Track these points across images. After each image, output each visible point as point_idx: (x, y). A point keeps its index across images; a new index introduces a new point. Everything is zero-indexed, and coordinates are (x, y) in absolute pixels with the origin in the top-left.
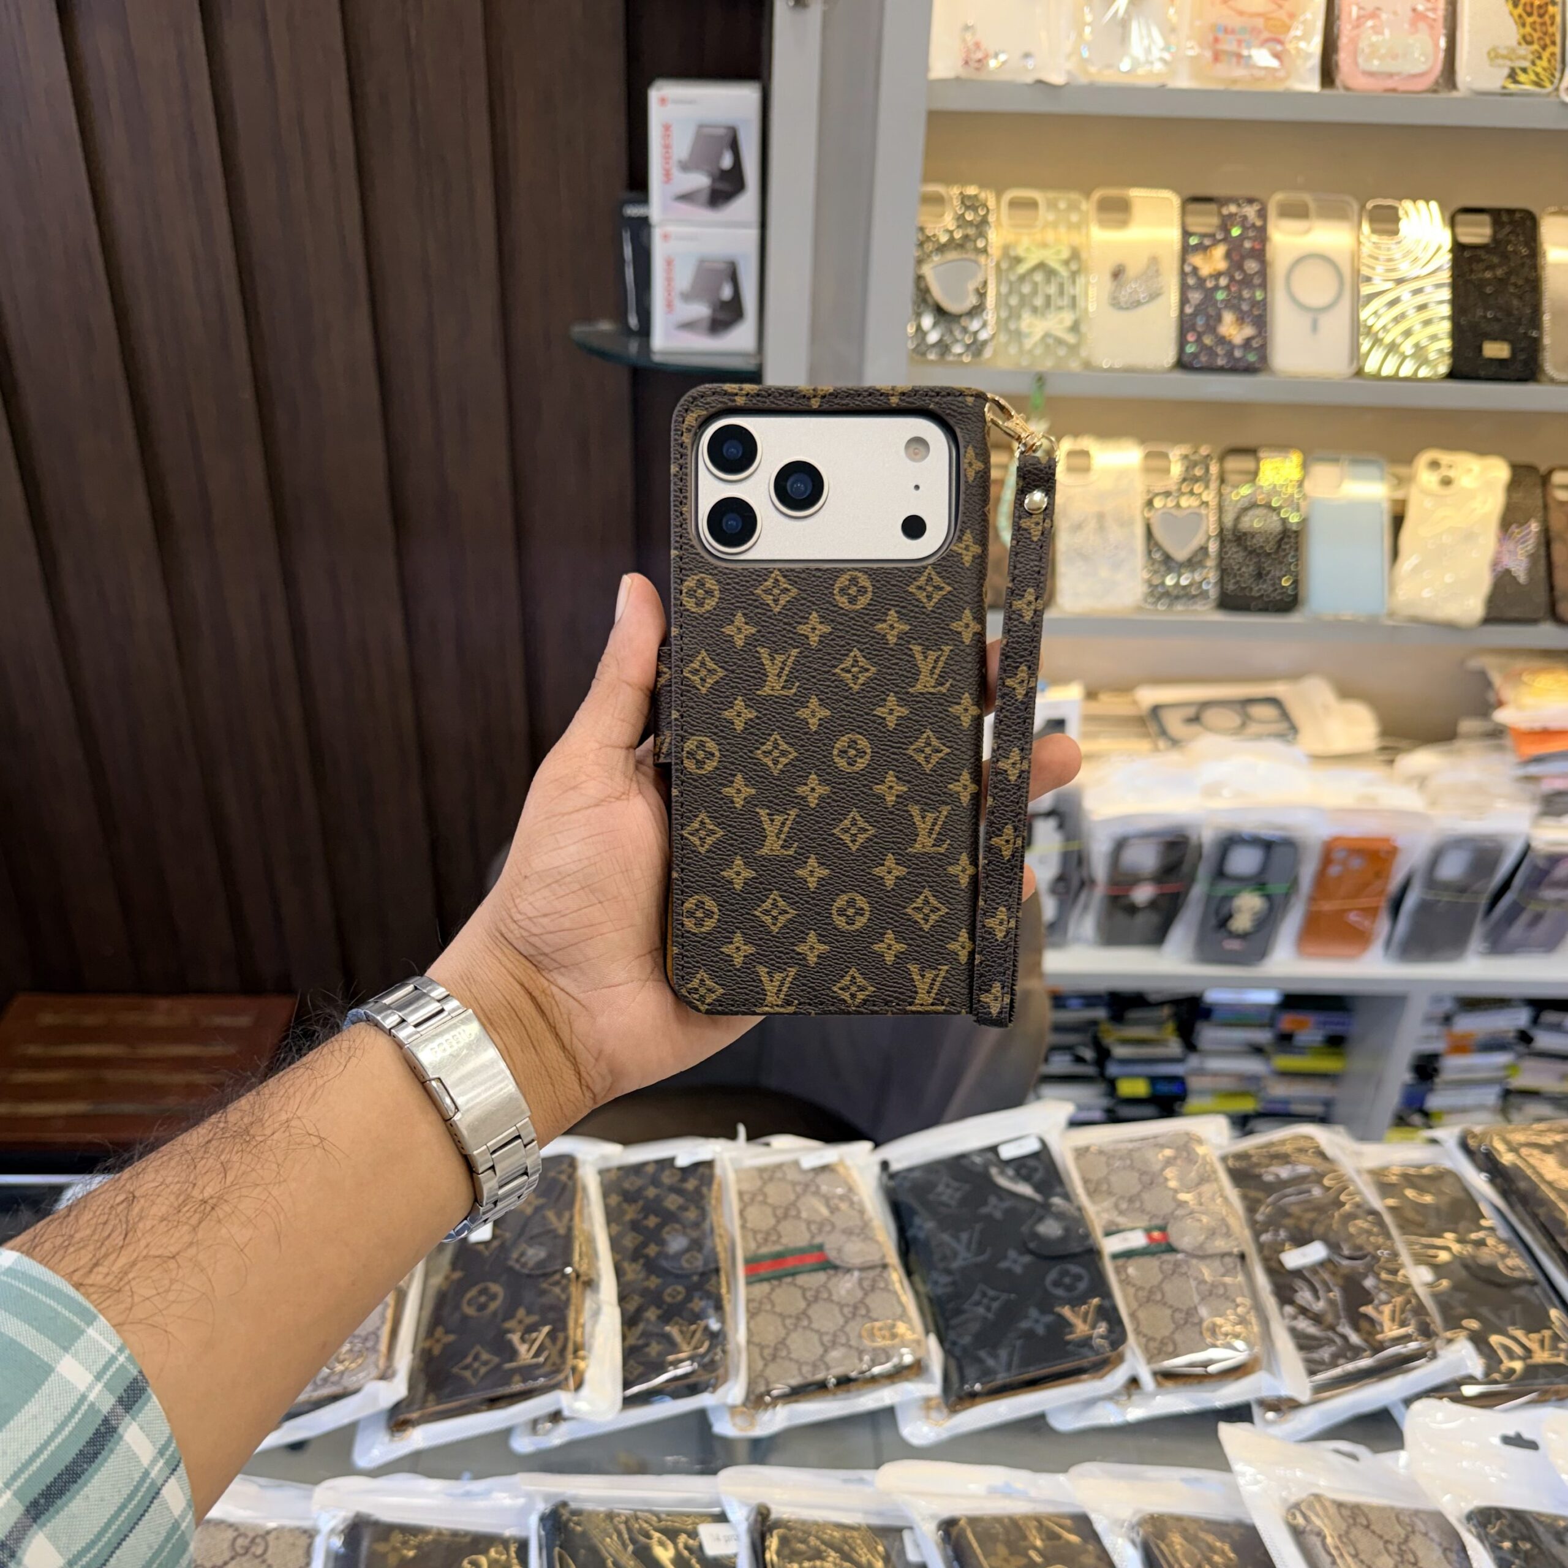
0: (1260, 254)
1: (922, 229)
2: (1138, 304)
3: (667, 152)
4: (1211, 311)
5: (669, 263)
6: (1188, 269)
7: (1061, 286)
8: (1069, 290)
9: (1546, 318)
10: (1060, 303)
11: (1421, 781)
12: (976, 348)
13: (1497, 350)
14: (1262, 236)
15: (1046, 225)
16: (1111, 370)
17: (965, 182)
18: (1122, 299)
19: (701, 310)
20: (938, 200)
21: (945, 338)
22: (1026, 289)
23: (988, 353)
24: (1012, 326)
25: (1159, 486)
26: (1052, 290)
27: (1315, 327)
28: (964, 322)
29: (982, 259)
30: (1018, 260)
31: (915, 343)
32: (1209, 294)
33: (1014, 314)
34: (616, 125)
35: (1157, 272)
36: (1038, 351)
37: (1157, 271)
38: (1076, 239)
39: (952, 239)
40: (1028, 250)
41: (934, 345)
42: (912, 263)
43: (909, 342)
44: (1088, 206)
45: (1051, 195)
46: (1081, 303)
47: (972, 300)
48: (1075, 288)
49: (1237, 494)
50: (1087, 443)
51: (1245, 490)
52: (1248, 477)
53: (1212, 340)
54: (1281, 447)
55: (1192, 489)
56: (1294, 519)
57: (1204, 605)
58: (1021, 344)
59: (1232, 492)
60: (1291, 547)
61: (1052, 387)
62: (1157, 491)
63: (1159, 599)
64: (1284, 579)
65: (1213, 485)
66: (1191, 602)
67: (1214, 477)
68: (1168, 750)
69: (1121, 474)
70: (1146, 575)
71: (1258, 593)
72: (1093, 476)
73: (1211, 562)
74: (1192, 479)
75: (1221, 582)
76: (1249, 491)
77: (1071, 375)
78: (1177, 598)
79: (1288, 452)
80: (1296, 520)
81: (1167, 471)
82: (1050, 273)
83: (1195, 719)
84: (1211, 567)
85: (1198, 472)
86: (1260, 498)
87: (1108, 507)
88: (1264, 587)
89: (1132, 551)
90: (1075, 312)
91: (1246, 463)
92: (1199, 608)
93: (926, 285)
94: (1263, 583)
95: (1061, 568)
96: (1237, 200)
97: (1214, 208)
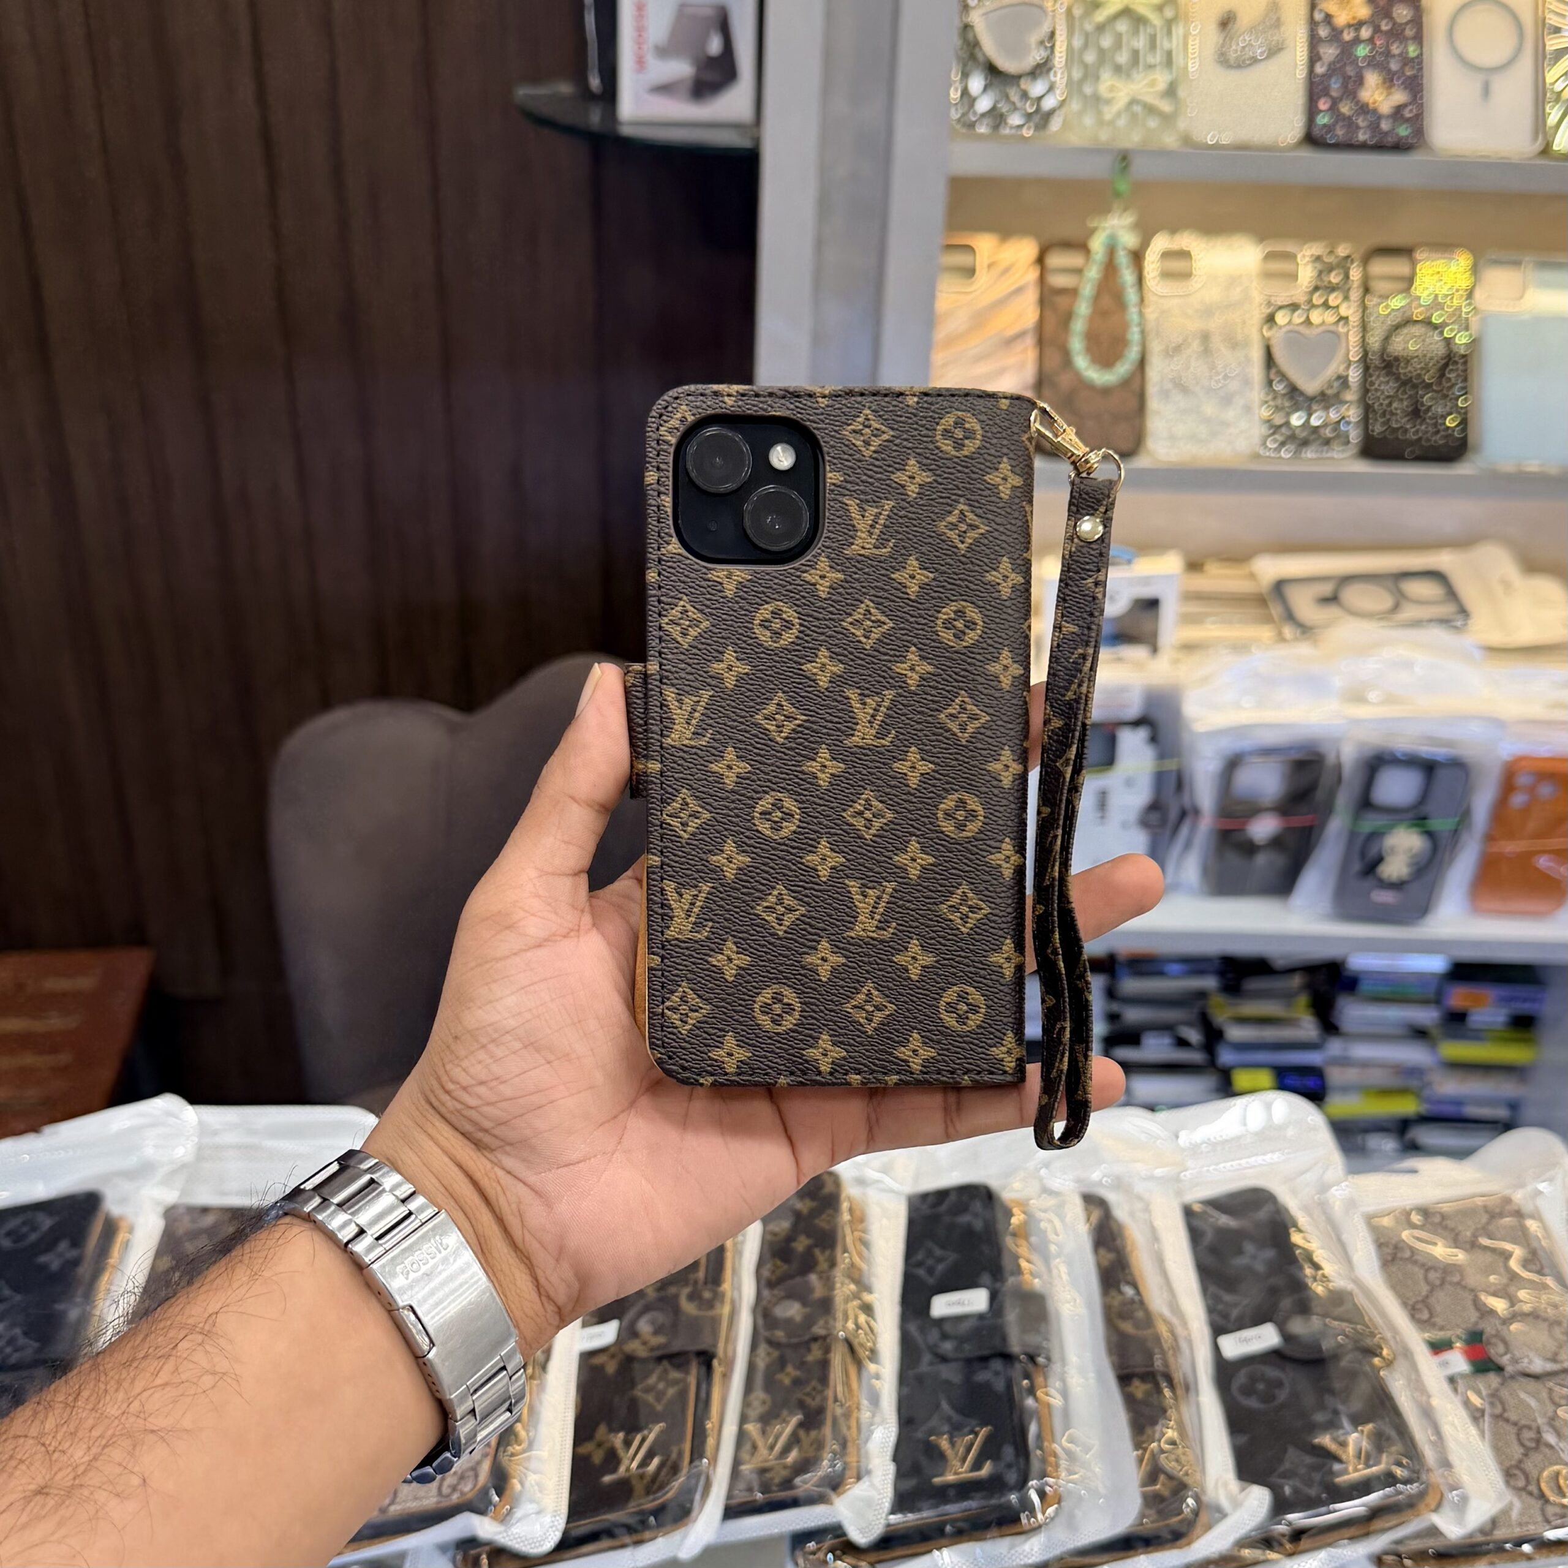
2: (1255, 61)
4: (1350, 71)
6: (1317, 17)
7: (1153, 38)
8: (1163, 43)
10: (1151, 60)
12: (1041, 119)
16: (1217, 147)
18: (1232, 56)
19: (681, 69)
21: (999, 105)
23: (1055, 124)
25: (1283, 299)
26: (1141, 43)
27: (1486, 92)
28: (1024, 84)
31: (960, 112)
32: (1347, 49)
33: (1091, 74)
36: (1122, 122)
37: (1278, 19)
41: (983, 115)
42: (955, 10)
43: (953, 110)
46: (1178, 60)
47: (1036, 56)
48: (1170, 41)
49: (1387, 307)
50: (1187, 241)
51: (1397, 302)
52: (1401, 286)
53: (1351, 109)
54: (1444, 246)
55: (1326, 302)
56: (1461, 339)
57: (1343, 451)
58: (1099, 113)
59: (1379, 304)
60: (1458, 376)
61: (1140, 168)
62: (1280, 304)
63: (1283, 444)
64: (1449, 418)
65: (1355, 294)
66: (1325, 448)
67: (1355, 285)
68: (1296, 639)
69: (1233, 281)
70: (1265, 413)
71: (1415, 438)
72: (1195, 283)
73: (1351, 396)
74: (1326, 288)
75: (1365, 420)
76: (1402, 304)
77: (1164, 153)
78: (1305, 443)
79: (1453, 252)
80: (1464, 341)
81: (1294, 277)
82: (1138, 21)
83: (1332, 599)
84: (1351, 402)
85: (1335, 278)
86: (1418, 314)
87: (1214, 324)
88: (1423, 427)
89: (1247, 382)
90: (1171, 73)
91: (1397, 267)
92: (1335, 455)
93: (975, 37)
94: (1421, 424)
95: (1154, 403)
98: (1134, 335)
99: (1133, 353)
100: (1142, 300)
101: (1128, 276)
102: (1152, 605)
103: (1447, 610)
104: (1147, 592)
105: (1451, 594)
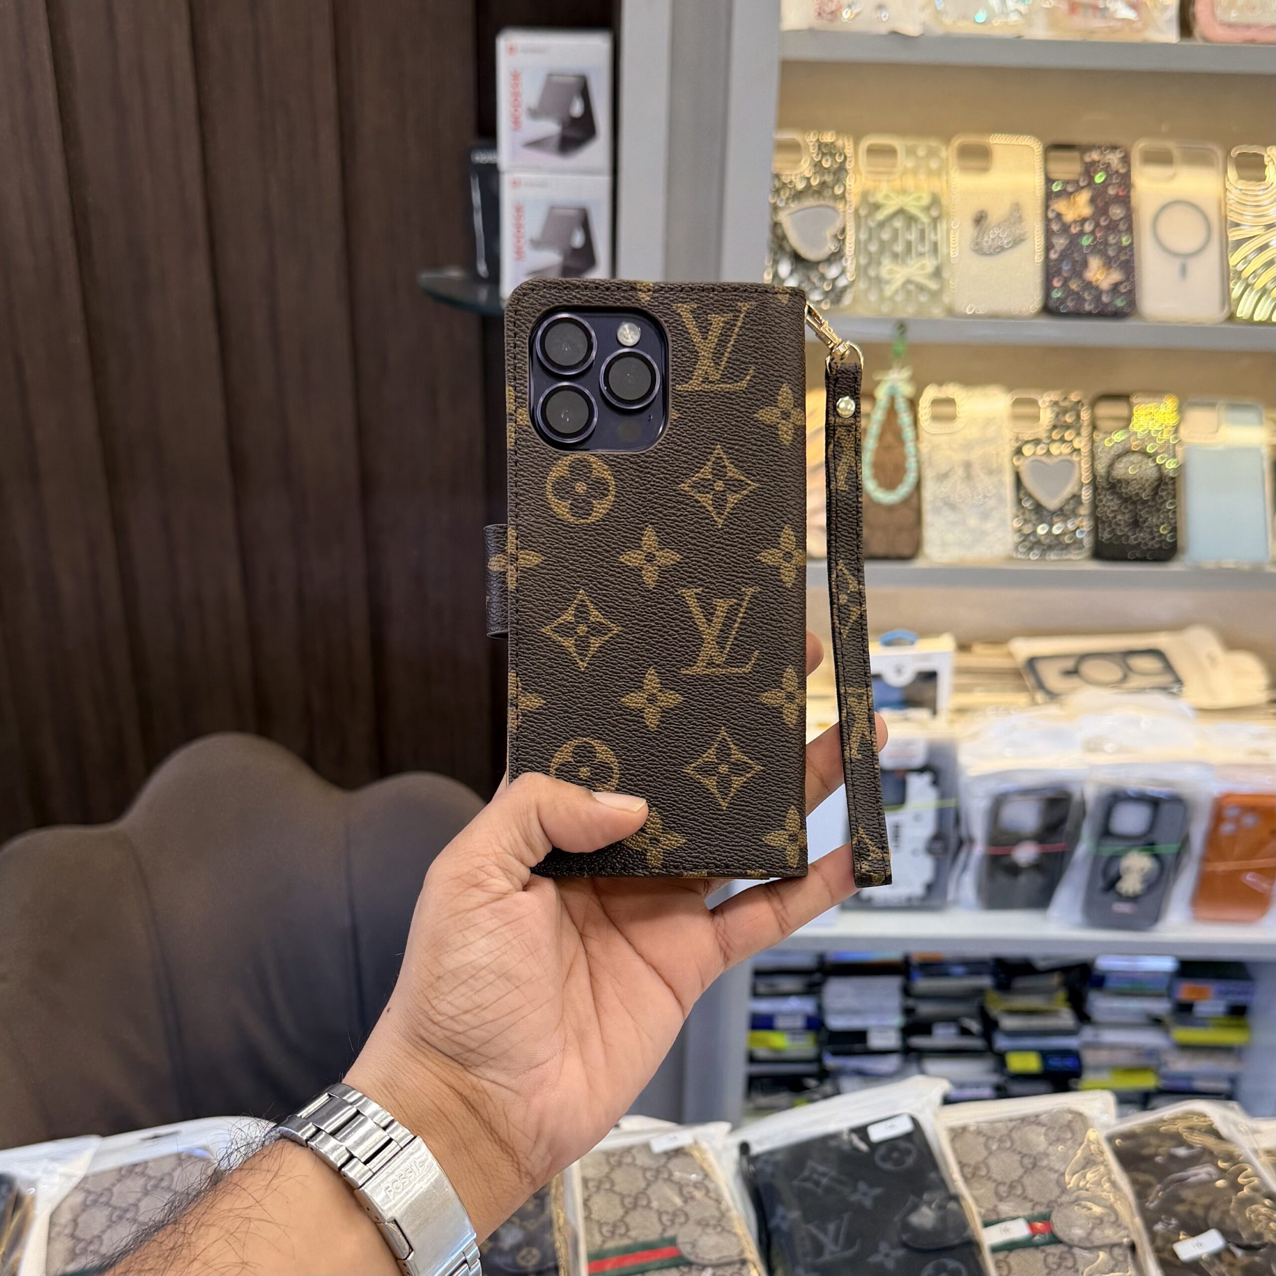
0: (1125, 199)
1: (777, 176)
2: (1002, 249)
3: (516, 100)
4: (1076, 256)
6: (1051, 215)
7: (922, 233)
8: (931, 236)
10: (921, 249)
12: (836, 295)
14: (1126, 181)
15: (905, 172)
16: (974, 316)
17: (820, 128)
18: (986, 245)
19: (551, 257)
20: (794, 147)
21: (803, 285)
22: (886, 235)
23: (847, 300)
24: (872, 273)
25: (1028, 435)
26: (913, 236)
27: (1184, 272)
28: (822, 268)
29: (840, 206)
30: (877, 207)
32: (1074, 240)
33: (874, 260)
34: (464, 74)
35: (1020, 219)
36: (899, 298)
37: (1020, 217)
38: (937, 185)
39: (809, 186)
40: (887, 197)
42: (767, 210)
44: (948, 153)
45: (910, 142)
46: (943, 249)
47: (831, 247)
48: (936, 234)
49: (1110, 441)
50: (952, 391)
51: (1119, 437)
52: (1122, 424)
53: (1079, 286)
54: (1156, 392)
55: (1063, 436)
56: (1170, 465)
57: (1078, 554)
58: (881, 290)
59: (1105, 439)
60: (1168, 494)
61: (914, 335)
62: (1026, 439)
63: (1031, 549)
64: (1162, 527)
65: (1085, 432)
66: (1064, 552)
67: (1085, 424)
68: (1046, 703)
69: (989, 422)
70: (1016, 524)
71: (1135, 543)
72: (959, 424)
73: (1084, 510)
74: (1062, 426)
75: (1095, 531)
76: (1123, 438)
77: (934, 322)
78: (1050, 547)
79: (1162, 397)
80: (1173, 466)
81: (1037, 418)
82: (911, 219)
83: (1073, 672)
84: (1084, 516)
85: (1069, 418)
86: (1134, 445)
87: (975, 455)
88: (1142, 535)
89: (1001, 500)
90: (937, 258)
91: (1118, 409)
92: (1072, 557)
93: (783, 232)
94: (1140, 532)
95: (928, 517)
96: (1099, 147)
97: (1076, 154)
98: (911, 464)
99: (910, 478)
100: (917, 438)
101: (905, 418)
102: (930, 677)
103: (1166, 679)
104: (927, 666)
105: (1169, 667)
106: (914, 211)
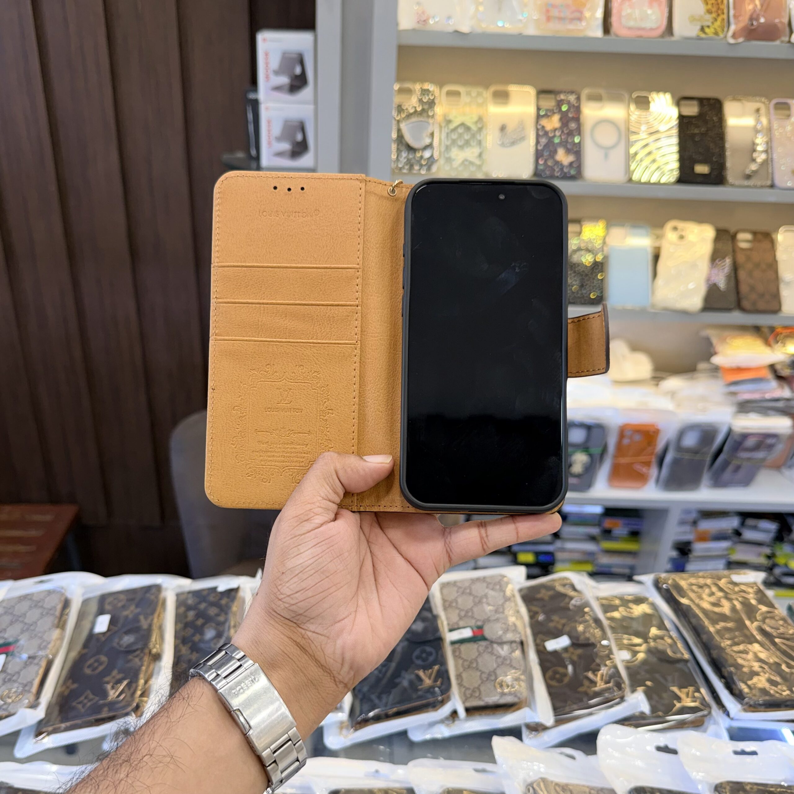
0: (577, 119)
4: (552, 148)
5: (269, 122)
6: (539, 127)
7: (473, 136)
8: (477, 137)
9: (728, 153)
10: (472, 143)
11: (672, 394)
12: (428, 167)
13: (701, 169)
14: (578, 110)
15: (465, 104)
17: (422, 81)
19: (286, 146)
20: (409, 91)
21: (412, 161)
22: (455, 136)
23: (434, 169)
24: (447, 155)
26: (468, 137)
27: (606, 156)
28: (421, 152)
29: (431, 121)
30: (449, 122)
31: (396, 164)
32: (550, 141)
33: (448, 148)
35: (523, 129)
36: (460, 168)
38: (481, 111)
39: (416, 111)
40: (455, 116)
41: (405, 165)
43: (393, 163)
44: (488, 94)
45: (468, 88)
46: (483, 143)
47: (427, 141)
48: (480, 135)
51: (575, 241)
52: (576, 235)
53: (552, 163)
54: (594, 218)
56: (600, 257)
58: (451, 165)
60: (600, 271)
71: (581, 296)
76: (578, 242)
79: (597, 221)
80: (602, 257)
82: (468, 129)
86: (583, 245)
88: (585, 292)
90: (480, 148)
91: (574, 227)
93: (403, 134)
96: (565, 92)
97: (553, 96)
106: (469, 124)
